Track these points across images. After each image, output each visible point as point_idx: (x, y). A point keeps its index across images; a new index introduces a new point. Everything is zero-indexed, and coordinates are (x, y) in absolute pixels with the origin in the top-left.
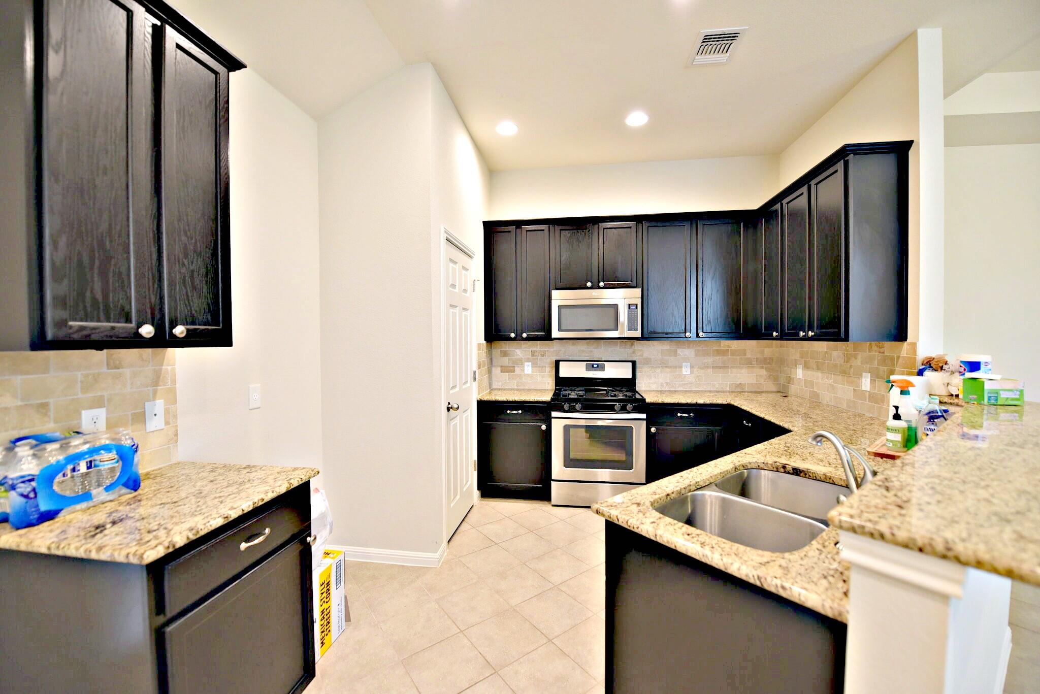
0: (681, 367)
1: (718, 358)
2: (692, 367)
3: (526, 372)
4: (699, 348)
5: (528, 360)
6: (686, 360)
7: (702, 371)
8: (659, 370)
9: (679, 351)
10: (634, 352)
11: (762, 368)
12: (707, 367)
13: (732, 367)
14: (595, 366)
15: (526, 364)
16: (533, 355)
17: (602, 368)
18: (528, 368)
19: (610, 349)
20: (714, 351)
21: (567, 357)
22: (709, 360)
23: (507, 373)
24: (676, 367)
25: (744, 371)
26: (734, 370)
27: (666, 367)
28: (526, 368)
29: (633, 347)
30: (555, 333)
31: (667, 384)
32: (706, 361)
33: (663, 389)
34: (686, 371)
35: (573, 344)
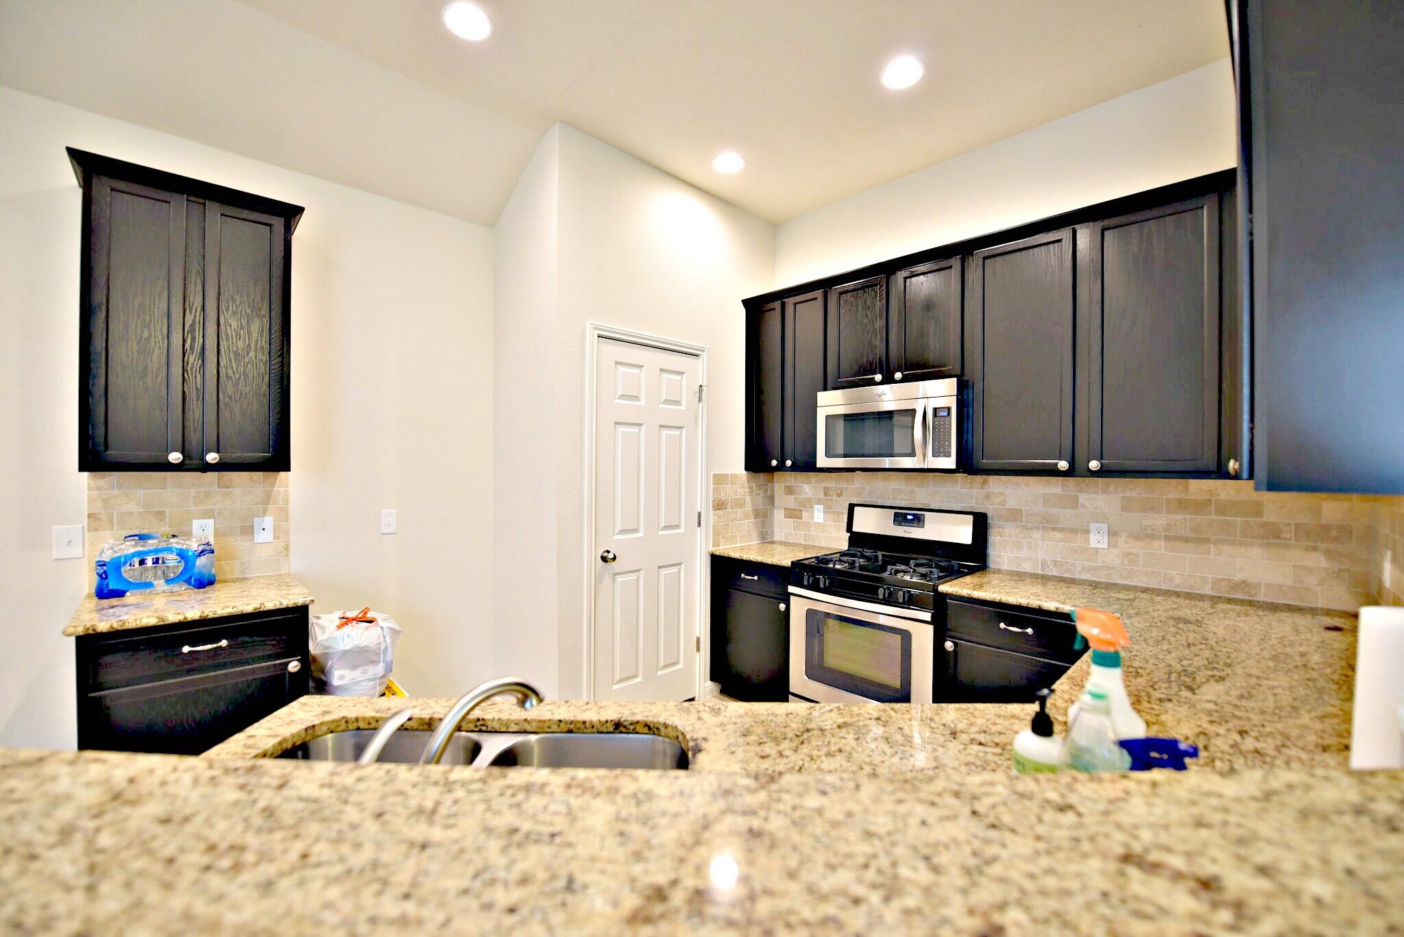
0: (1087, 532)
1: (1179, 517)
2: (1112, 534)
3: (816, 520)
4: (1132, 494)
5: (819, 502)
6: (1099, 517)
7: (1140, 544)
8: (1037, 535)
9: (1083, 498)
10: (987, 497)
11: (1315, 549)
12: (1153, 537)
13: (1218, 542)
14: (910, 517)
15: (816, 507)
16: (826, 495)
17: (918, 521)
18: (819, 514)
19: (943, 490)
20: (1169, 501)
21: (875, 499)
22: (1159, 521)
23: (792, 520)
24: (1074, 531)
25: (1255, 552)
26: (1226, 549)
27: (1054, 529)
28: (816, 513)
29: (986, 486)
30: (822, 461)
31: (1055, 563)
32: (1150, 523)
33: (1047, 572)
34: (1098, 540)
35: (884, 479)
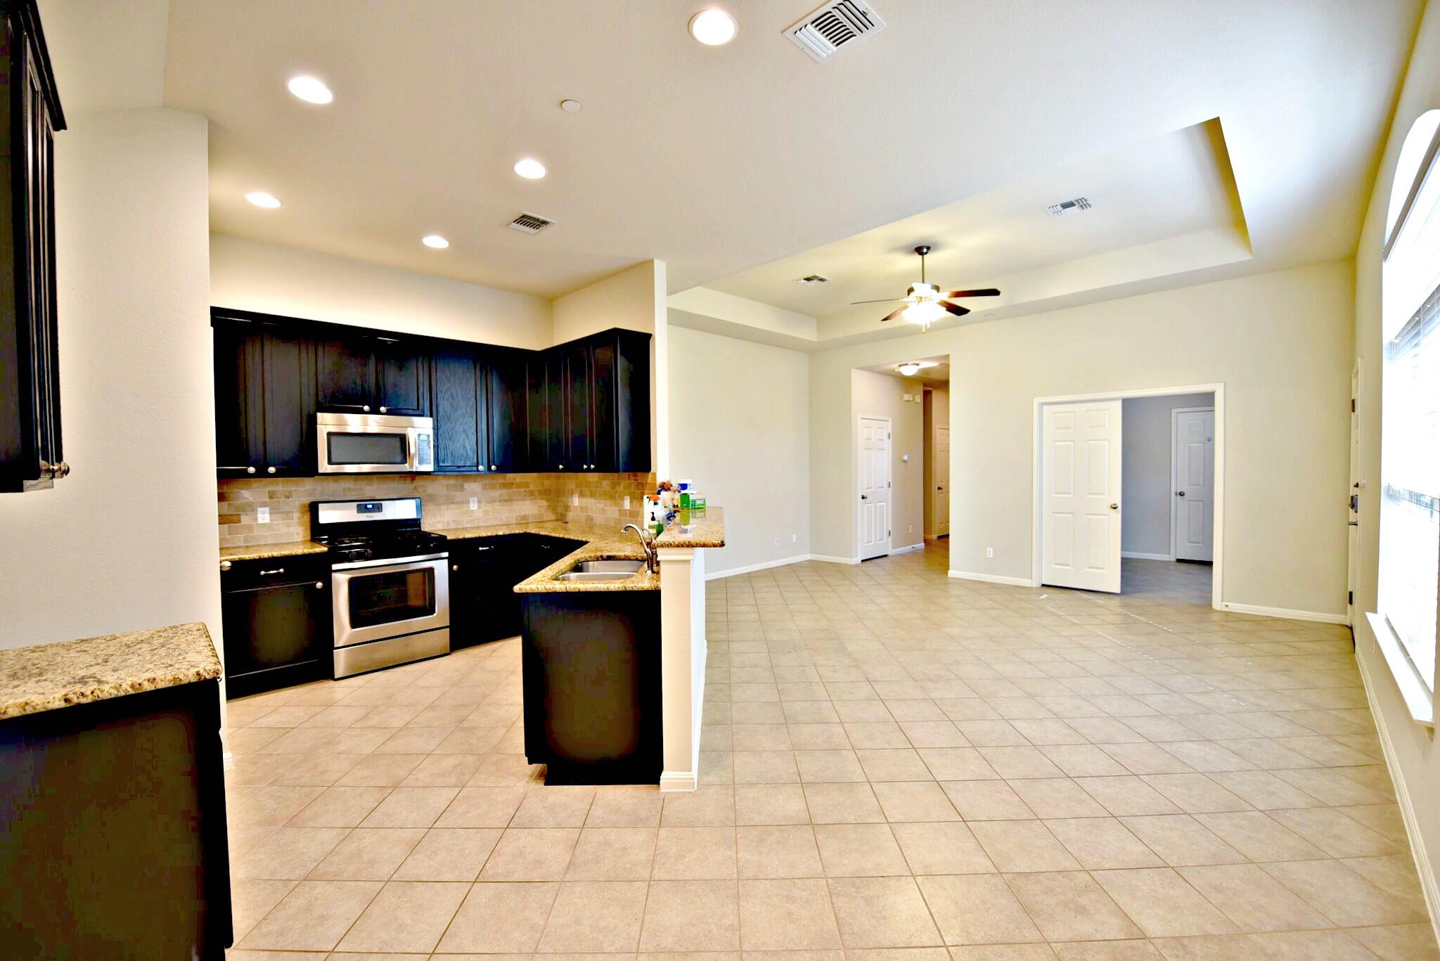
0: (469, 503)
1: (504, 491)
2: (479, 502)
3: (260, 521)
4: (485, 482)
5: (264, 505)
6: (473, 494)
7: (490, 505)
8: (444, 507)
9: (467, 485)
10: (416, 488)
11: (543, 499)
12: (495, 501)
13: (517, 500)
14: (370, 506)
15: (260, 510)
16: (271, 497)
17: (378, 508)
18: (264, 516)
19: (385, 486)
20: (500, 484)
21: (327, 497)
22: (496, 493)
23: (226, 525)
24: (462, 503)
25: (528, 503)
26: (520, 503)
27: (452, 503)
28: (260, 516)
29: (414, 482)
30: (324, 466)
31: (454, 521)
32: (493, 495)
33: (450, 527)
34: (474, 506)
35: (335, 481)
